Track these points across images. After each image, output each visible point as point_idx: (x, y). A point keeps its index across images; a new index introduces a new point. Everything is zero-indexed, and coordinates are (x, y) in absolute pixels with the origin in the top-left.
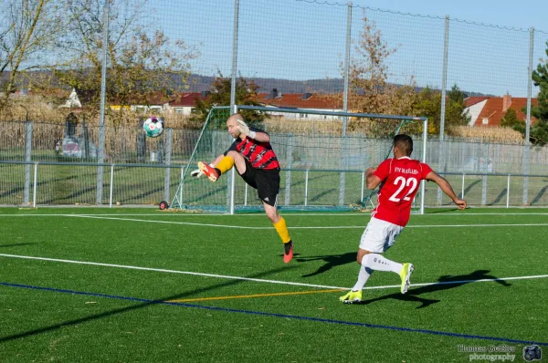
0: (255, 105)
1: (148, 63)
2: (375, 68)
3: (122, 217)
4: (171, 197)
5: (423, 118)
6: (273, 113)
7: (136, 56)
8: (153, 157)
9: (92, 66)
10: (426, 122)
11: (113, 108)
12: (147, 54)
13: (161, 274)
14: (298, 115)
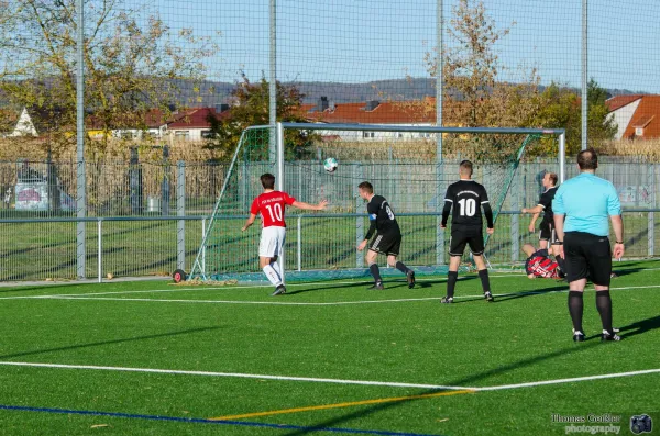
0: (298, 121)
1: (141, 65)
2: (478, 60)
3: (120, 296)
4: (189, 264)
5: (557, 130)
6: (324, 132)
7: (122, 55)
8: (152, 205)
9: (58, 72)
10: (562, 137)
11: (91, 134)
12: (138, 51)
13: (197, 379)
14: (360, 133)
